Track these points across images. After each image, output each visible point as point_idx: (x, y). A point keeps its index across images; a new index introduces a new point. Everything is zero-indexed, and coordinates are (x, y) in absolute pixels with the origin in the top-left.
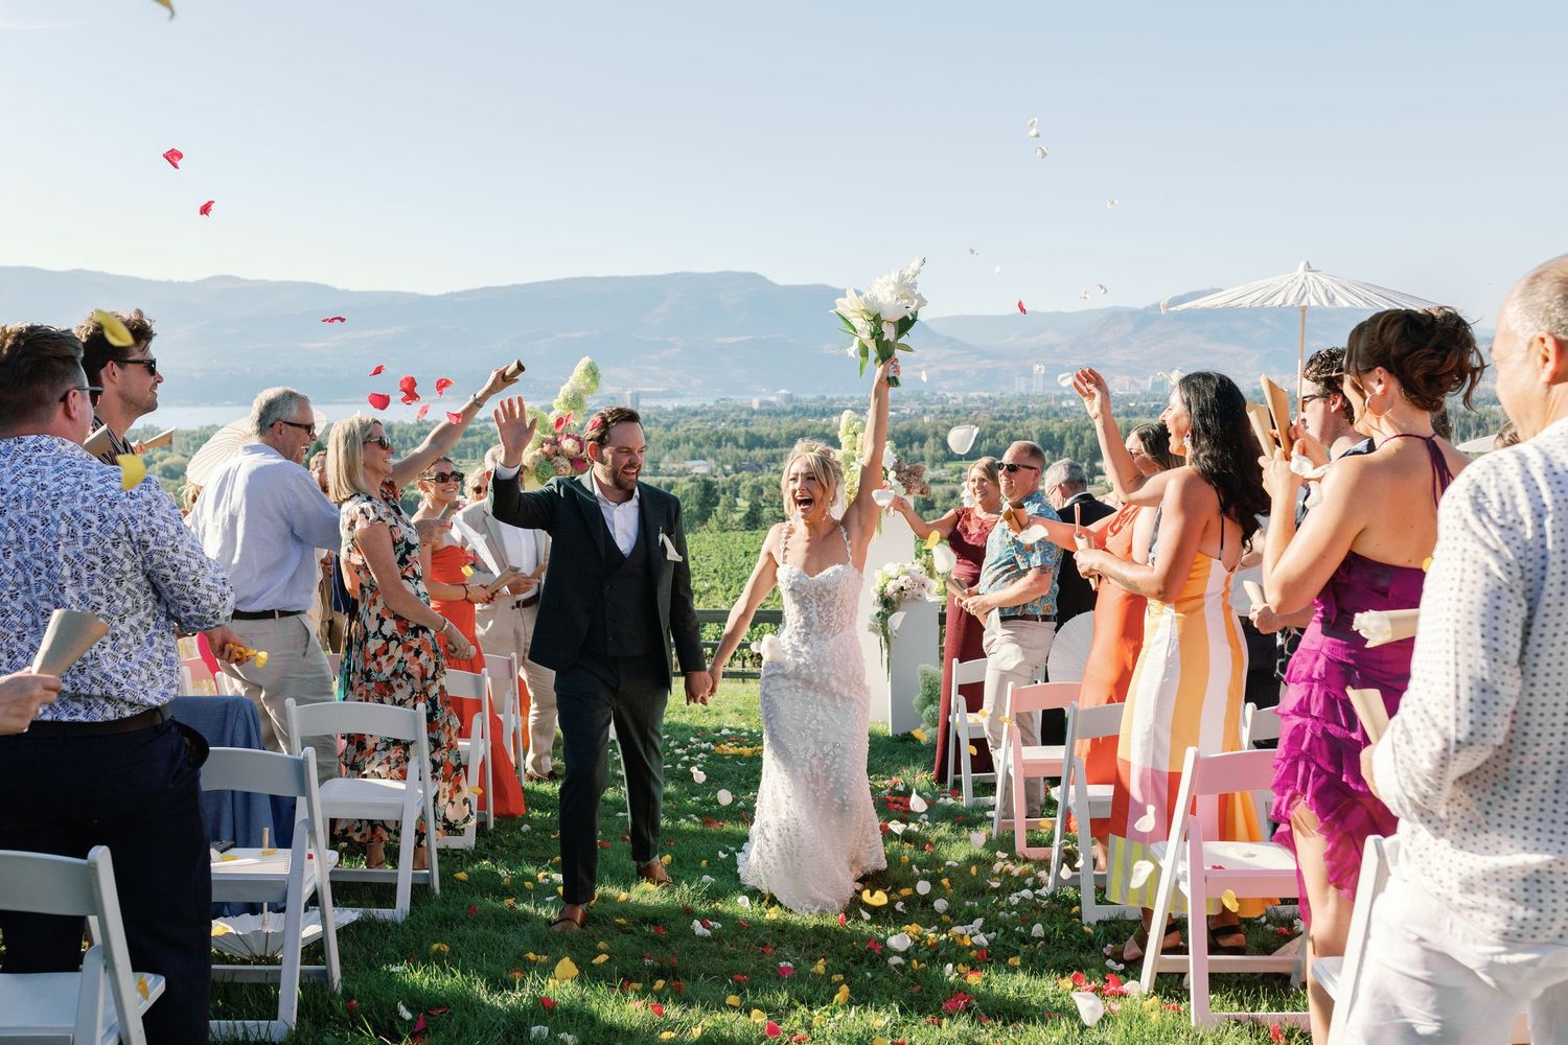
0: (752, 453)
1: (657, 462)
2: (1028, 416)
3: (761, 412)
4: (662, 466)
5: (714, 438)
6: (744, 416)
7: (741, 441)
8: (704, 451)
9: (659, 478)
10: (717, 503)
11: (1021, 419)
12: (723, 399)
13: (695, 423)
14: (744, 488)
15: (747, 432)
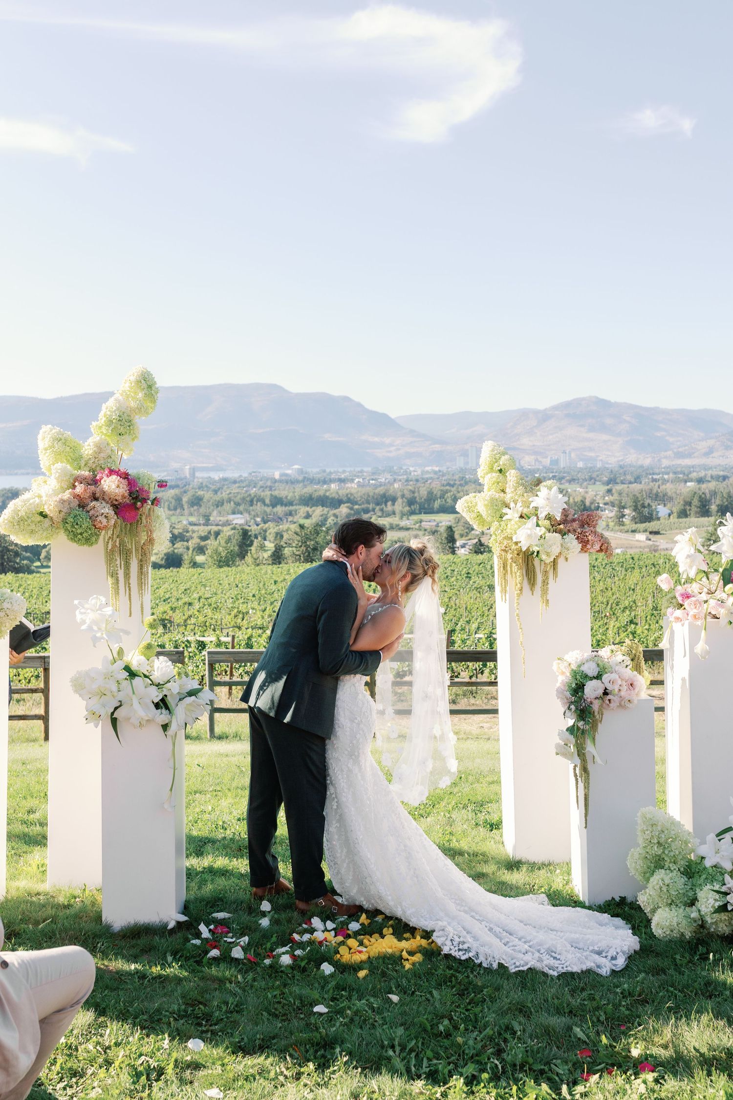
0: (275, 510)
1: (208, 516)
2: (466, 483)
3: (280, 481)
4: (211, 518)
5: (248, 499)
6: (269, 484)
7: (267, 501)
8: (241, 508)
9: (210, 527)
10: (251, 544)
11: (461, 485)
12: (254, 472)
13: (234, 489)
14: (270, 534)
15: (271, 495)
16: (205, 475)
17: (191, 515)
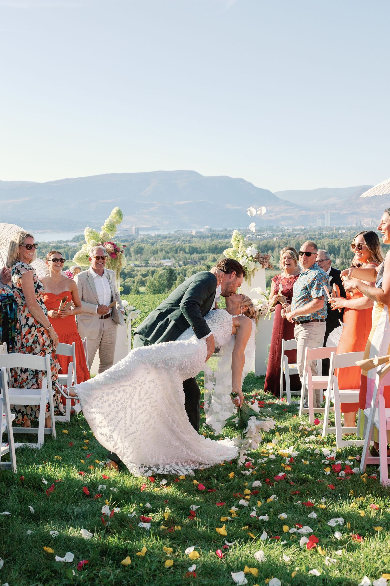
0: (192, 256)
1: (147, 261)
2: (323, 237)
3: (196, 237)
4: (150, 262)
5: (174, 249)
6: (188, 238)
7: (187, 250)
8: (170, 255)
9: (148, 268)
10: (176, 280)
11: (319, 239)
12: (178, 231)
13: (165, 242)
14: (189, 272)
15: (190, 246)
16: (146, 233)
17: (136, 260)
